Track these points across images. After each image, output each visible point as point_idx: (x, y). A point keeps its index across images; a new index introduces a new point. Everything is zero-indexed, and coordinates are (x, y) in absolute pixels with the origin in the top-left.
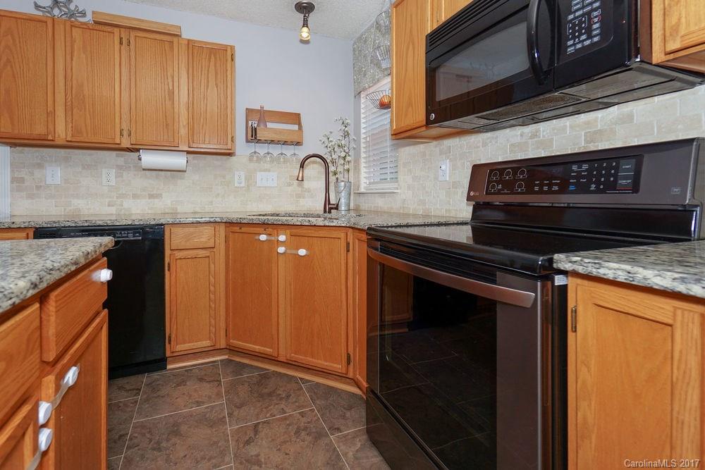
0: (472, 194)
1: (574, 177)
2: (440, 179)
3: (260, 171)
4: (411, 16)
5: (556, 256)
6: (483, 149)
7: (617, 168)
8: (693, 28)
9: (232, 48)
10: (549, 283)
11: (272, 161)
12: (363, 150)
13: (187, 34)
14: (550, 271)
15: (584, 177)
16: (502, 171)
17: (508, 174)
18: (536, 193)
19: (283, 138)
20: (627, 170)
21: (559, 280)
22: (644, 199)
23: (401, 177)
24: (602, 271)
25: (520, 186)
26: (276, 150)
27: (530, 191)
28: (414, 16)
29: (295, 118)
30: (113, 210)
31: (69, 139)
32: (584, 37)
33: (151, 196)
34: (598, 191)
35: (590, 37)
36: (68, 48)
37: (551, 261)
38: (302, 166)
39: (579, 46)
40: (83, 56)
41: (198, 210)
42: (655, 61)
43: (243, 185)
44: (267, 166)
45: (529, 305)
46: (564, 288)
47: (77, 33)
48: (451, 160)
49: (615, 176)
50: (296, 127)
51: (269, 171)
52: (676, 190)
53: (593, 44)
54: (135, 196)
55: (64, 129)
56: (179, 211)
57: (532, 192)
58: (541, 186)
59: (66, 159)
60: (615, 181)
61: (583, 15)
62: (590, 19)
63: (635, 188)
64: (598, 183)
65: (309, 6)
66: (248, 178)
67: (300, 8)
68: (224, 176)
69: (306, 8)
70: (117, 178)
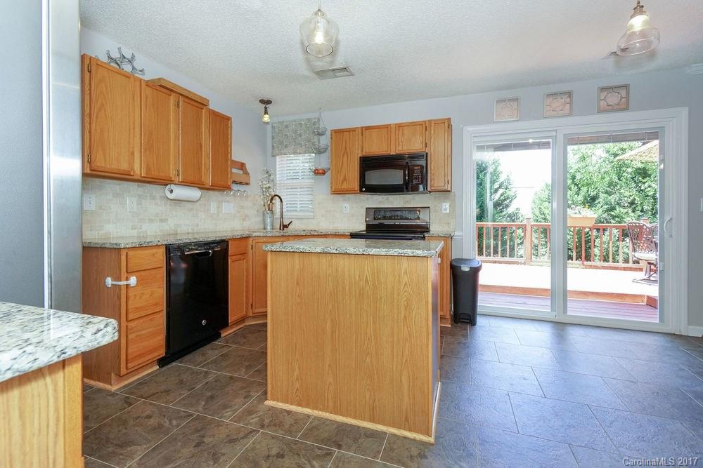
0: (367, 219)
2: (344, 212)
3: (224, 201)
4: (346, 142)
11: (233, 195)
19: (240, 180)
23: (317, 210)
29: (242, 166)
31: (144, 175)
32: (416, 180)
35: (418, 181)
39: (416, 183)
40: (152, 110)
42: (428, 189)
43: (215, 212)
44: (228, 198)
48: (350, 204)
51: (229, 202)
55: (139, 165)
59: (100, 187)
61: (417, 175)
62: (419, 177)
65: (269, 102)
66: (218, 207)
67: (262, 101)
68: (205, 205)
69: (266, 102)
70: (138, 205)
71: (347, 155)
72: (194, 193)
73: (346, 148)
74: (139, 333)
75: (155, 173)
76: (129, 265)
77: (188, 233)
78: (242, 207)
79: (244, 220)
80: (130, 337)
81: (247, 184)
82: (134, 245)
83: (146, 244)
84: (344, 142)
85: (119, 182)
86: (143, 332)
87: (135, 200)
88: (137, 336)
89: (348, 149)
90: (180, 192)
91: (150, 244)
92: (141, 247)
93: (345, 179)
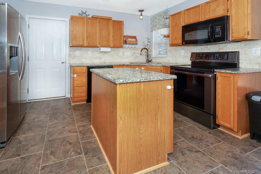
0: (191, 59)
1: (216, 57)
2: (181, 55)
3: (126, 51)
4: (176, 19)
5: (215, 70)
6: (194, 49)
7: (224, 56)
8: (235, 37)
9: (123, 21)
10: (213, 74)
11: (129, 49)
12: (153, 46)
13: (113, 19)
14: (214, 72)
15: (218, 57)
16: (199, 55)
17: (201, 55)
18: (208, 59)
19: (133, 43)
20: (226, 56)
21: (215, 73)
22: (229, 61)
23: (168, 54)
24: (222, 71)
25: (204, 58)
26: (130, 46)
27: (206, 59)
28: (177, 20)
29: (135, 37)
30: (91, 62)
31: (87, 45)
32: (218, 35)
33: (100, 58)
34: (221, 59)
35: (219, 35)
36: (87, 24)
37: (214, 70)
38: (141, 51)
39: (217, 36)
40: (90, 25)
41: (111, 62)
42: (230, 40)
43: (122, 55)
44: (127, 50)
45: (211, 77)
46: (216, 75)
47: (89, 20)
48: (184, 51)
49: (224, 57)
50: (135, 40)
51: (128, 51)
52: (234, 60)
53: (220, 37)
54: (96, 58)
55: (86, 43)
56: (106, 62)
57: (207, 59)
58: (209, 58)
59: (81, 49)
60: (224, 58)
61: (218, 32)
62: (219, 33)
63: (227, 59)
64: (221, 58)
65: (143, 11)
66: (123, 54)
67: (140, 11)
68: (117, 53)
69: (141, 11)
70: (92, 54)
71: (177, 26)
72: (108, 49)
73: (176, 23)
74: (77, 91)
75: (91, 44)
76: (75, 71)
77: (110, 63)
78: (135, 53)
79: (136, 58)
80: (75, 91)
81: (136, 44)
82: (75, 66)
83: (79, 66)
84: (175, 20)
85: (86, 48)
86: (79, 91)
87: (91, 52)
88: (77, 92)
89: (177, 23)
90: (103, 49)
91: (81, 66)
92: (78, 66)
93: (176, 38)
